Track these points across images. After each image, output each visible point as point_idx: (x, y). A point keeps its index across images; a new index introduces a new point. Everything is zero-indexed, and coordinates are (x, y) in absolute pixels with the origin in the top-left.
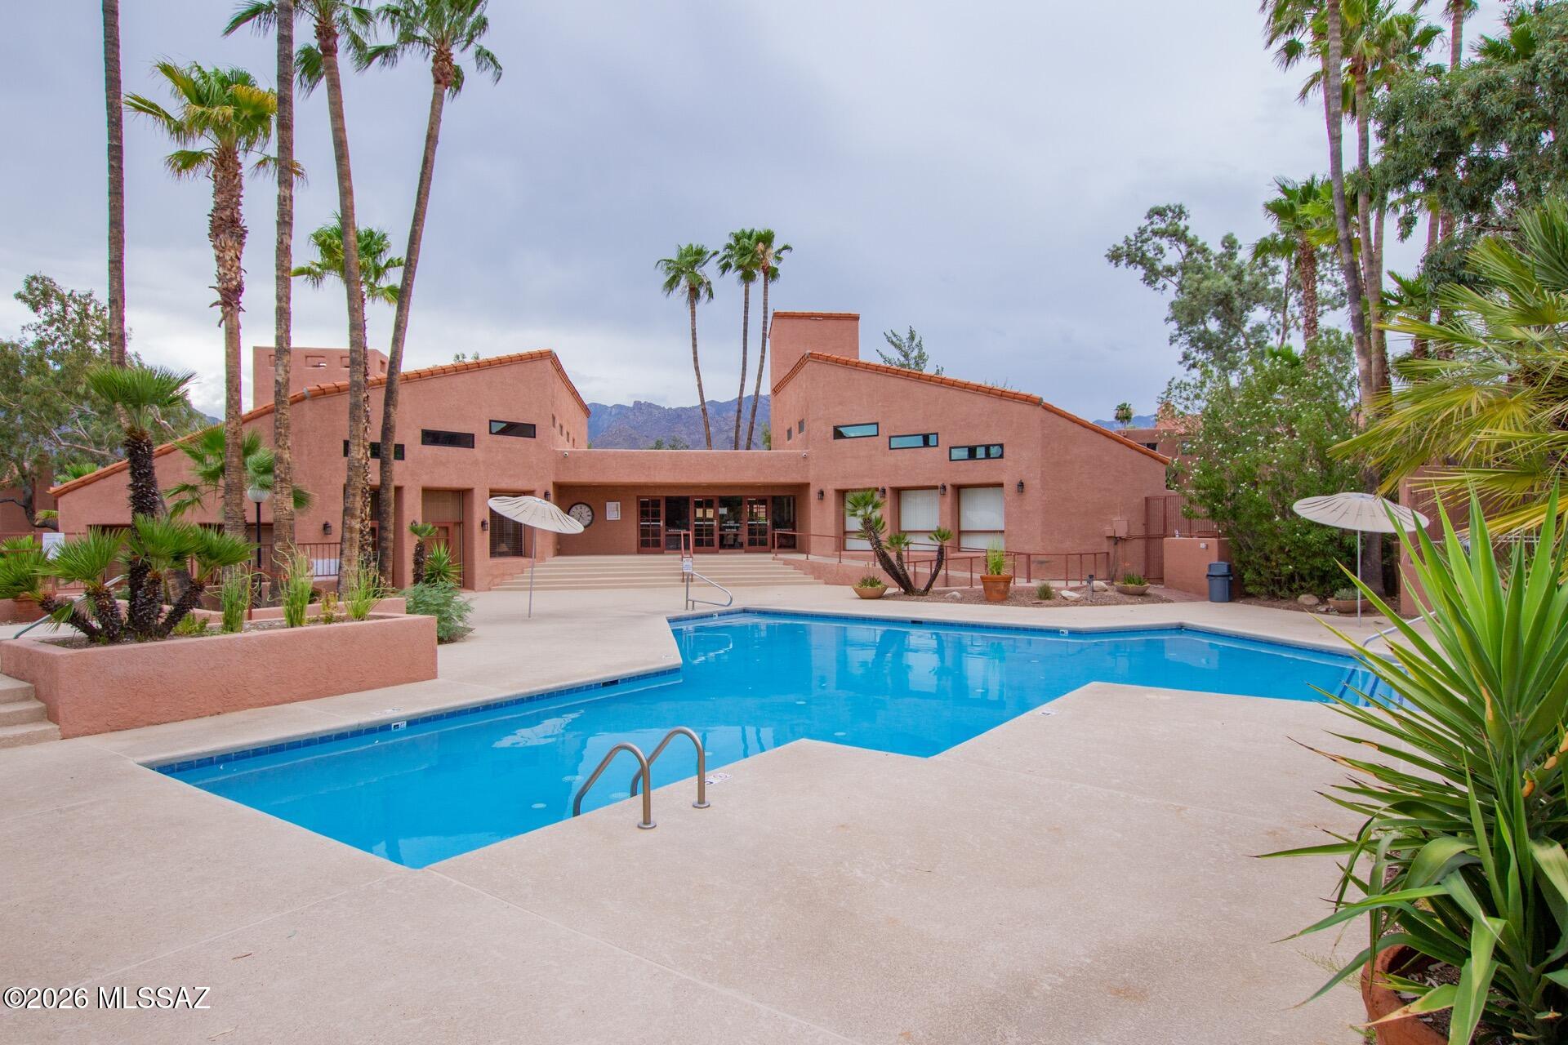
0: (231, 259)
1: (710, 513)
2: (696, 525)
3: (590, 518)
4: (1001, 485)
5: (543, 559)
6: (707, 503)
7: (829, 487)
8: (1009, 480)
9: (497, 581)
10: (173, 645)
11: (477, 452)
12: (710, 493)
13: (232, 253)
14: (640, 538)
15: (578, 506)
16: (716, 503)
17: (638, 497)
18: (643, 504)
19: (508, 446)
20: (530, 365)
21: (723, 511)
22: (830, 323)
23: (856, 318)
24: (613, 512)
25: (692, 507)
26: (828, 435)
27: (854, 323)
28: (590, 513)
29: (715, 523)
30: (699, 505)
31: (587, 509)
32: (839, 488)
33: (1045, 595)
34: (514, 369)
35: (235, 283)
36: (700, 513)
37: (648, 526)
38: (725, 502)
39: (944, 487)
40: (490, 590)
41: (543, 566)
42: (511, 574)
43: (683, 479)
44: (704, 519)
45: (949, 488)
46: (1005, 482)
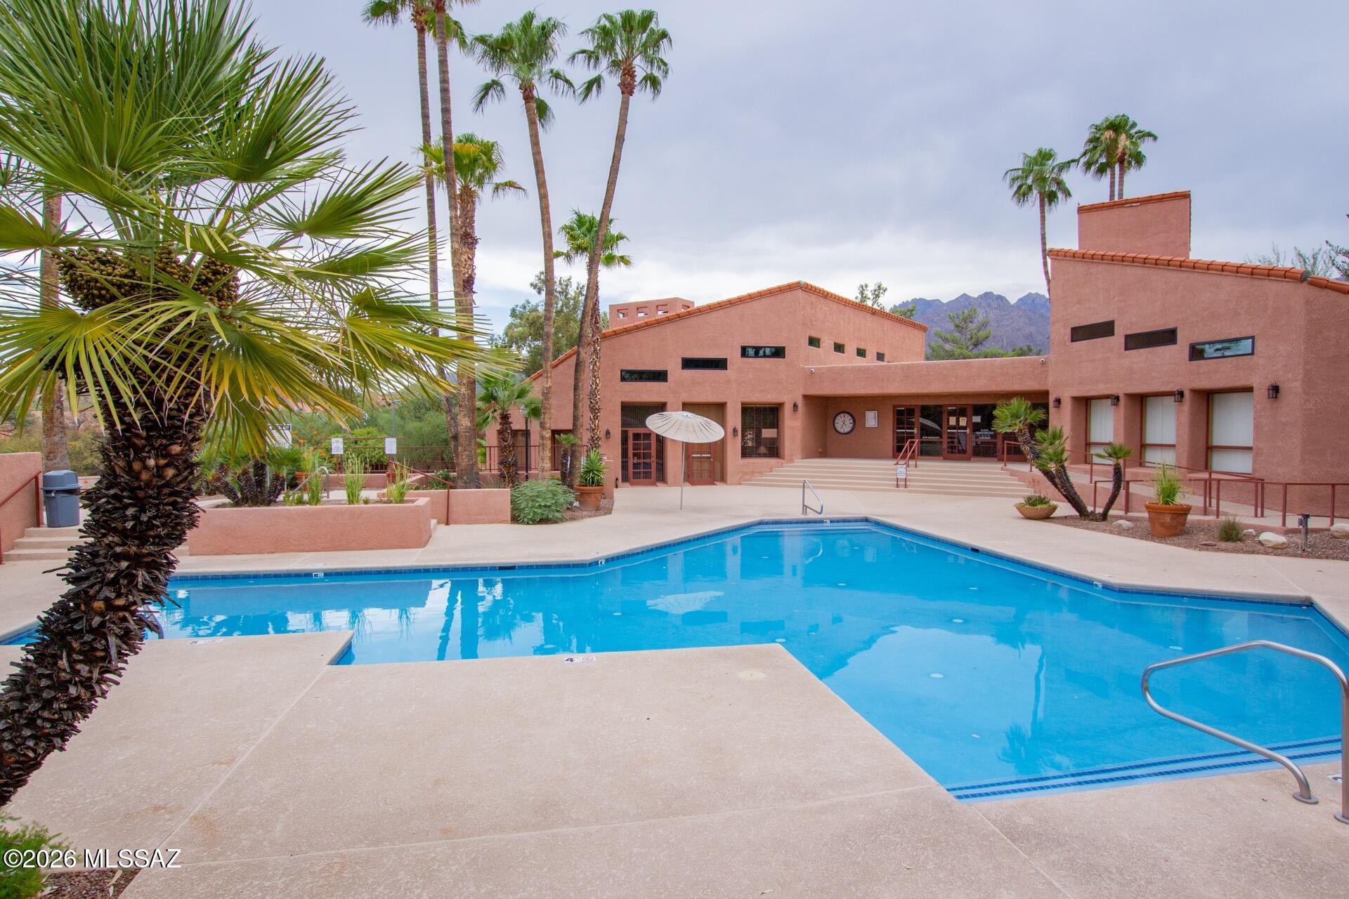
0: (465, 260)
1: (963, 422)
2: (949, 433)
3: (851, 425)
4: (1249, 390)
5: (792, 461)
6: (961, 412)
7: (1066, 395)
8: (1260, 382)
9: (747, 477)
10: (277, 510)
11: (730, 373)
12: (963, 402)
13: (466, 257)
14: (896, 444)
15: (842, 415)
16: (969, 411)
17: (894, 407)
18: (899, 413)
19: (758, 366)
20: (780, 297)
21: (977, 419)
22: (1150, 207)
23: (1186, 196)
24: (871, 419)
25: (945, 416)
26: (1066, 338)
27: (1183, 202)
28: (852, 421)
29: (968, 431)
30: (952, 413)
31: (850, 417)
32: (1075, 395)
33: (1231, 536)
34: (765, 301)
35: (467, 276)
36: (953, 421)
37: (903, 433)
38: (978, 410)
39: (1181, 394)
40: (740, 484)
41: (790, 467)
42: (760, 472)
43: (914, 389)
44: (957, 427)
45: (1187, 394)
46: (1254, 385)
